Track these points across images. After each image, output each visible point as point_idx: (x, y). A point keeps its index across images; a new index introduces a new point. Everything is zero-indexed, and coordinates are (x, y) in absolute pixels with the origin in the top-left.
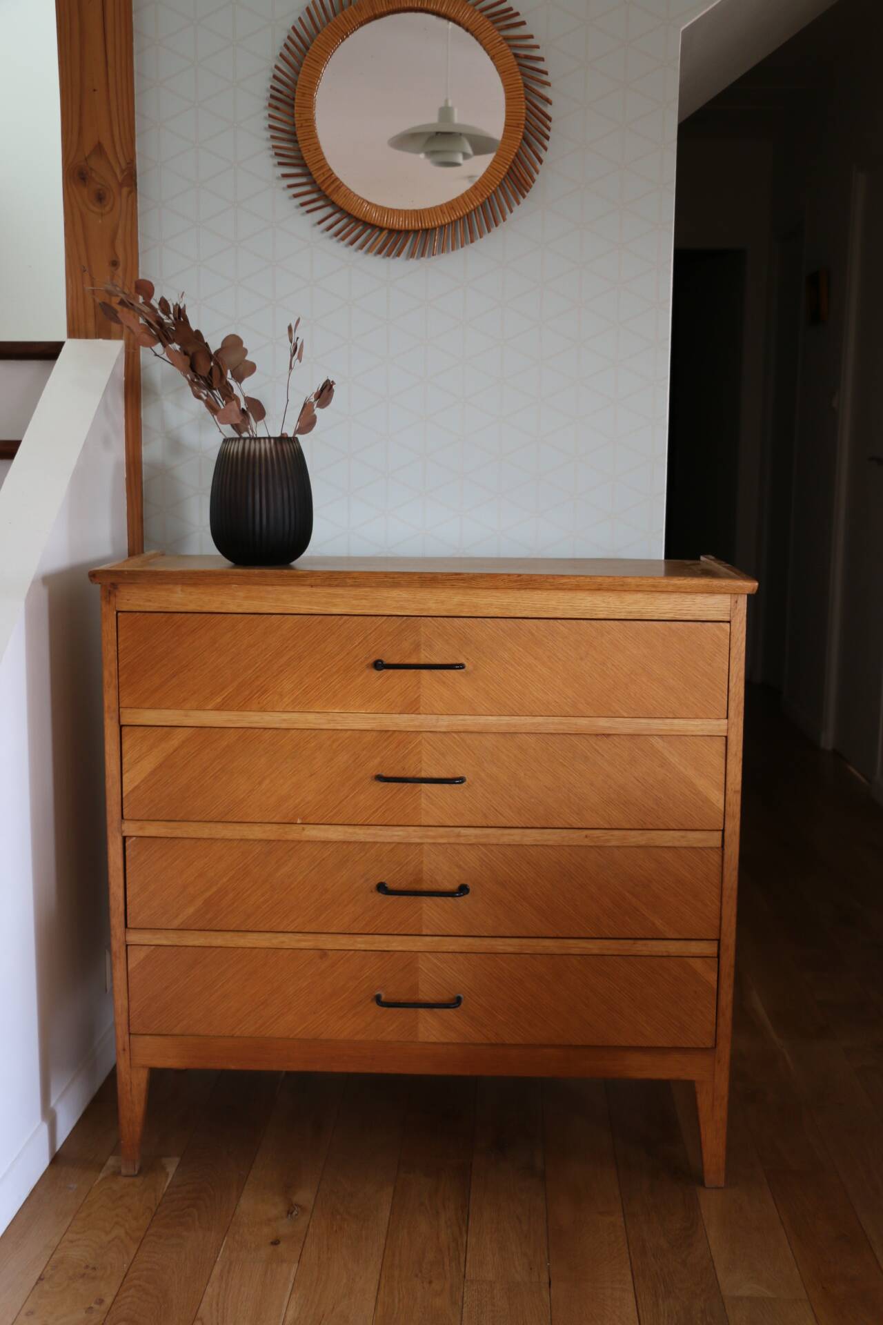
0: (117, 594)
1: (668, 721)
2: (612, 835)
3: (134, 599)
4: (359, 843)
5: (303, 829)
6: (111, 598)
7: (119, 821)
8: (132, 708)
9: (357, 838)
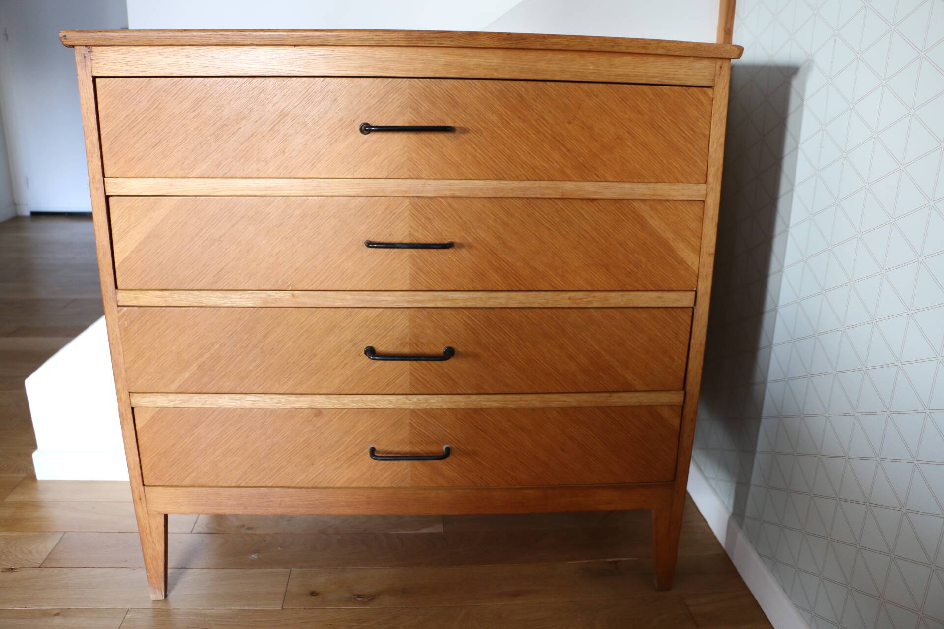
0: (93, 57)
1: (651, 186)
2: (594, 297)
3: (108, 62)
4: (346, 309)
5: (293, 295)
6: (87, 62)
7: (113, 291)
8: (117, 178)
9: (346, 305)
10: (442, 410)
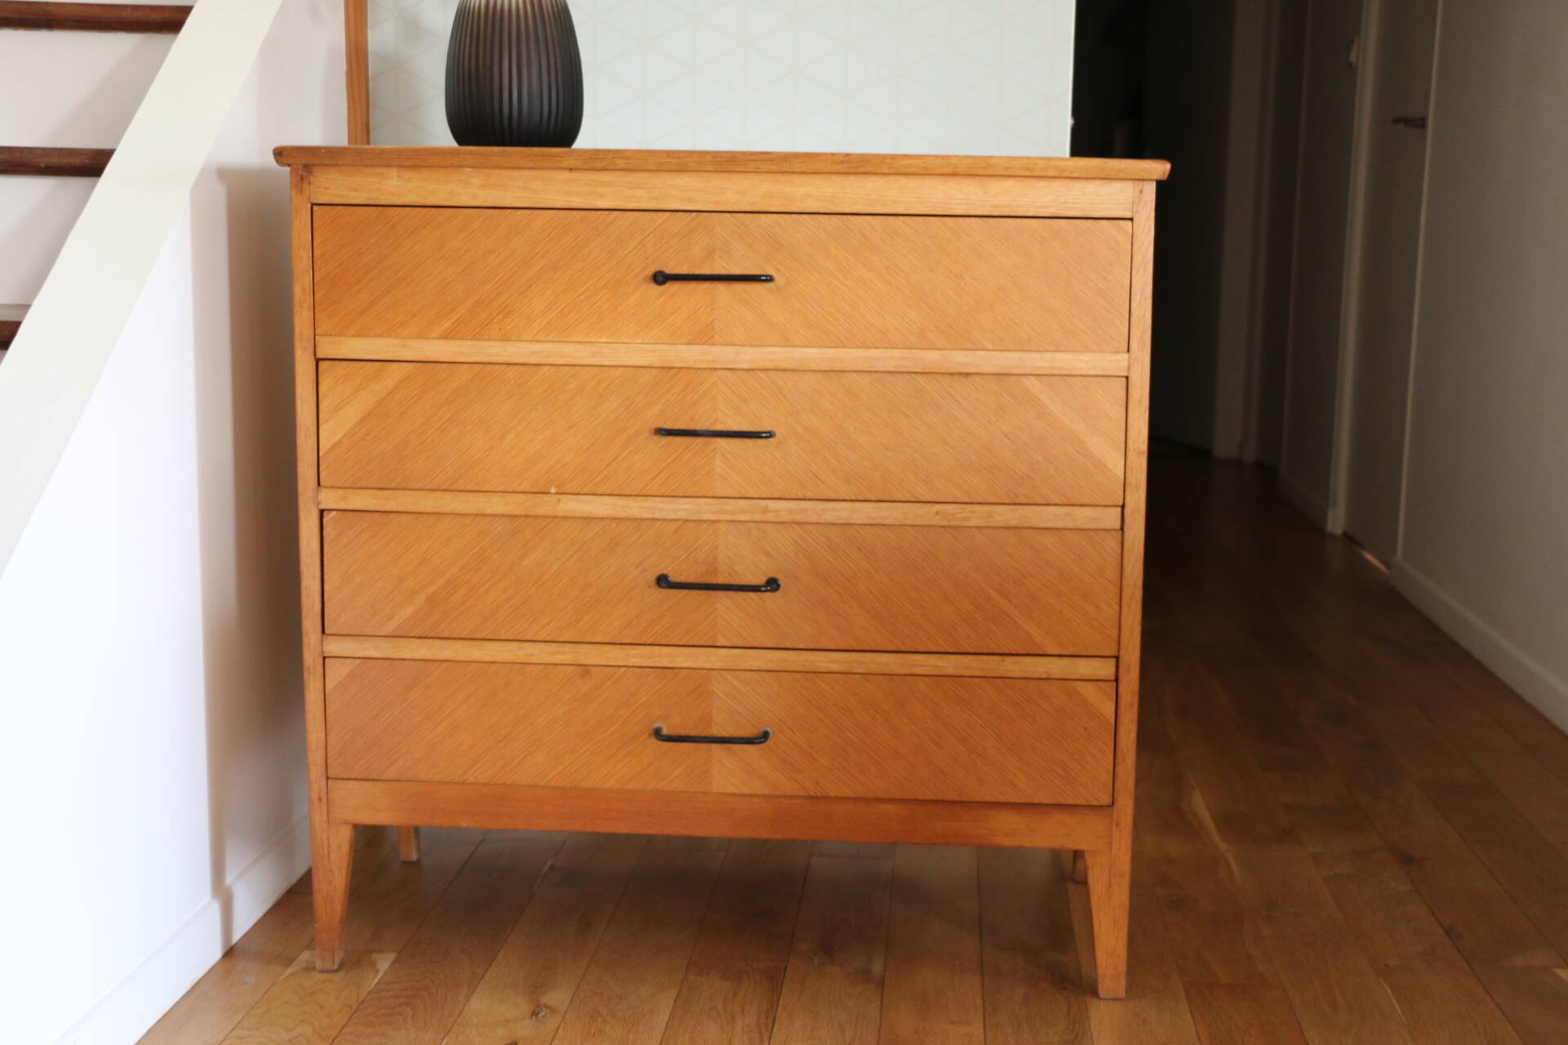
0: (312, 179)
1: (1048, 355)
2: (972, 512)
3: (332, 186)
4: (631, 522)
5: (559, 500)
6: (305, 186)
7: (314, 490)
8: (331, 335)
9: (630, 514)
10: (759, 671)
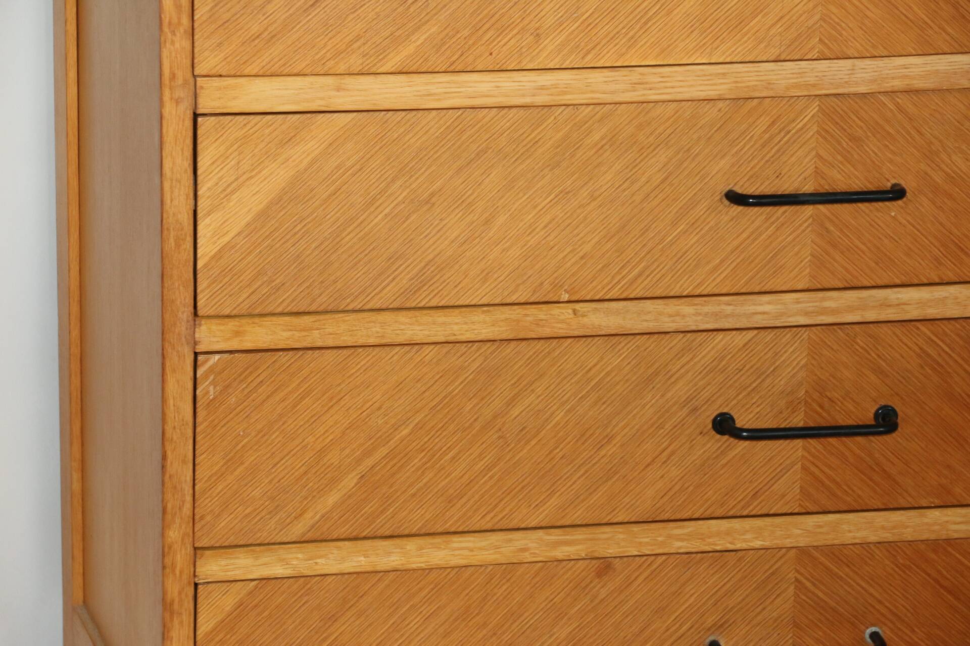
4: (682, 335)
5: (575, 312)
7: (188, 321)
8: (221, 76)
9: (681, 324)
10: (864, 545)
